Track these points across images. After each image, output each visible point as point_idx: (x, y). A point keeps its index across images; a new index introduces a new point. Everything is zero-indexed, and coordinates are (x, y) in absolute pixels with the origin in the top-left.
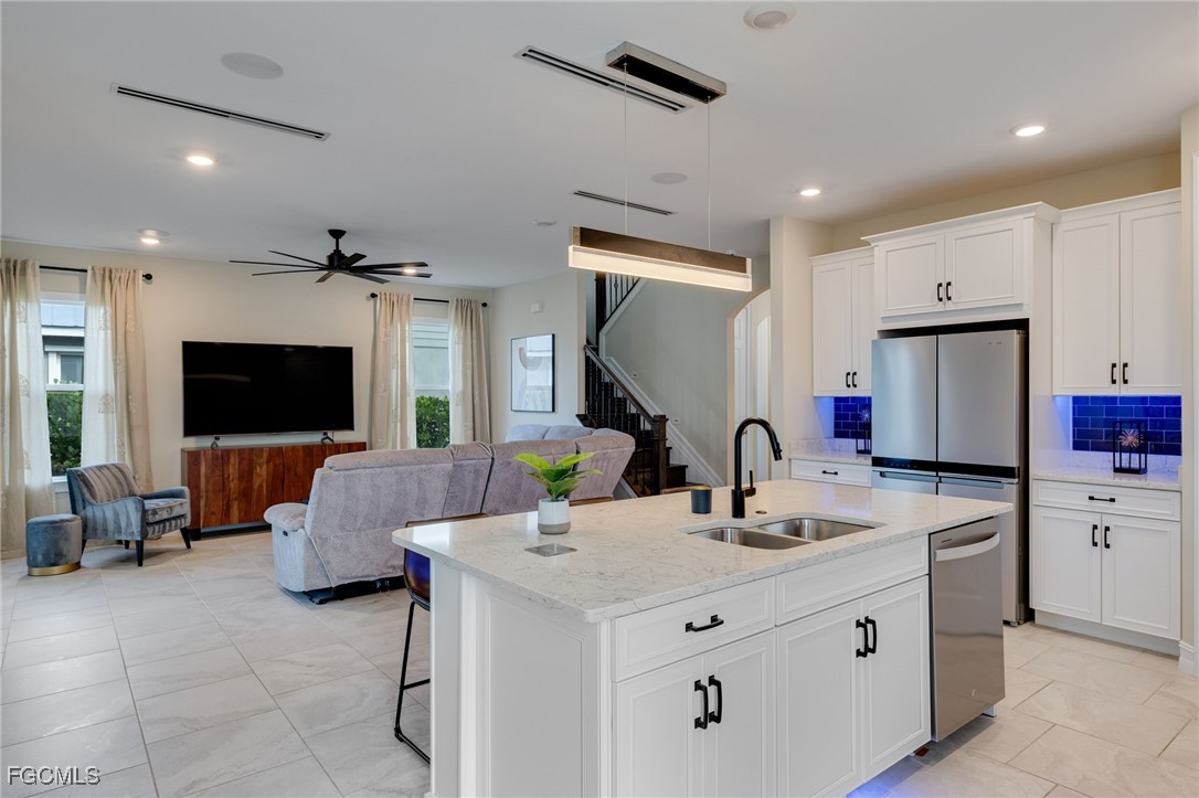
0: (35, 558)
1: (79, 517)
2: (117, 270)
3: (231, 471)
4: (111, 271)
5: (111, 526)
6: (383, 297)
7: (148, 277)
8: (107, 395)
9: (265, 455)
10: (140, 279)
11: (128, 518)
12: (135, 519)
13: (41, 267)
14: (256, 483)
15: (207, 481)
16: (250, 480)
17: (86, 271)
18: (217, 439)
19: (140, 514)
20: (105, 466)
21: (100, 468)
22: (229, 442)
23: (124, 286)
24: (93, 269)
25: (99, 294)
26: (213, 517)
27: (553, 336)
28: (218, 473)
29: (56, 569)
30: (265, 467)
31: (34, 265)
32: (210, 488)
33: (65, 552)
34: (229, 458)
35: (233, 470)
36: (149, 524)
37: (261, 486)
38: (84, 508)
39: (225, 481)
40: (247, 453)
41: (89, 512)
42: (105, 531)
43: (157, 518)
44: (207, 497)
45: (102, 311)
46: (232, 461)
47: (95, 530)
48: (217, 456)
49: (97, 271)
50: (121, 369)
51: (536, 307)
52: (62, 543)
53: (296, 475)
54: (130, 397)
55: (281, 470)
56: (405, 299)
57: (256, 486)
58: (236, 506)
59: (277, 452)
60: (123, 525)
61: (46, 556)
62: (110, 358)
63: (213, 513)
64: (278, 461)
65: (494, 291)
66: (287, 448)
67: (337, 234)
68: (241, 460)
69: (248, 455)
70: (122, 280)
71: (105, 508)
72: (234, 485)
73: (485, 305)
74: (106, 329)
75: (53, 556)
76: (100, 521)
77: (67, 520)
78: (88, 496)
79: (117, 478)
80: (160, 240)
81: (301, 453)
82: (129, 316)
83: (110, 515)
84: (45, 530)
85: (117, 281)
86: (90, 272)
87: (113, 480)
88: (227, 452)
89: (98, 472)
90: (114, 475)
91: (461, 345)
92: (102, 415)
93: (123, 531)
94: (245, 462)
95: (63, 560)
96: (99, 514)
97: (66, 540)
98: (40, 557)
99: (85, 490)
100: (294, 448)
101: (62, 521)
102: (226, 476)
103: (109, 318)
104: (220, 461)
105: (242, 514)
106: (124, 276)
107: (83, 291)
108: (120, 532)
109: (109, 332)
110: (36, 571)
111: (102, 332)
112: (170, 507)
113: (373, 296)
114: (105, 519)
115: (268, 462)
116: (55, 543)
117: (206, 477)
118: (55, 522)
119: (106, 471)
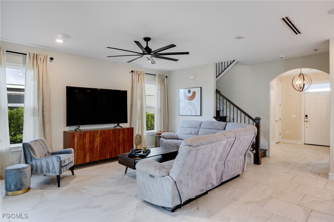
0: (10, 187)
1: (30, 166)
2: (39, 55)
3: (86, 140)
4: (37, 55)
5: (45, 169)
6: (136, 72)
7: (52, 59)
8: (34, 109)
9: (99, 133)
10: (49, 59)
11: (53, 165)
12: (57, 165)
13: (6, 51)
14: (96, 145)
15: (77, 145)
16: (93, 144)
17: (26, 54)
18: (79, 127)
19: (59, 163)
20: (37, 140)
21: (35, 141)
22: (83, 128)
23: (42, 62)
24: (29, 54)
25: (32, 65)
26: (80, 160)
27: (201, 88)
28: (81, 141)
29: (20, 192)
30: (99, 138)
31: (3, 50)
32: (79, 147)
33: (25, 183)
34: (86, 135)
35: (87, 140)
36: (62, 167)
37: (97, 146)
38: (31, 160)
39: (84, 144)
40: (92, 133)
41: (34, 162)
42: (42, 171)
43: (65, 164)
44: (77, 152)
45: (33, 72)
46: (87, 136)
47: (37, 171)
48: (81, 134)
49: (31, 55)
50: (41, 97)
51: (193, 77)
52: (23, 179)
53: (110, 141)
54: (44, 110)
55: (105, 139)
56: (143, 73)
57: (95, 146)
58: (88, 155)
59: (103, 132)
60: (51, 168)
61: (16, 186)
62: (36, 93)
63: (80, 158)
64: (104, 136)
65: (170, 72)
66: (107, 130)
67: (147, 39)
68: (90, 136)
69: (93, 133)
70: (41, 59)
71: (42, 160)
72: (87, 146)
73: (166, 77)
74: (34, 80)
75: (19, 186)
76: (39, 166)
77: (26, 168)
78: (33, 155)
79: (42, 145)
80: (64, 41)
81: (112, 133)
82: (44, 75)
83: (44, 164)
84: (16, 174)
85: (39, 59)
86: (28, 55)
87: (41, 147)
88: (85, 132)
89: (35, 143)
90: (41, 144)
91: (160, 91)
92: (32, 118)
93: (51, 171)
94: (92, 137)
95: (24, 187)
96: (39, 163)
97: (25, 177)
98: (13, 187)
99: (31, 152)
100: (109, 130)
101: (23, 168)
102: (84, 142)
103: (36, 75)
104: (82, 136)
105: (90, 158)
106: (42, 57)
107: (24, 63)
108: (49, 172)
109: (36, 81)
110: (10, 193)
111: (32, 81)
112: (69, 159)
113: (132, 71)
114: (42, 166)
115: (100, 136)
116: (20, 179)
117: (77, 143)
118: (20, 169)
119: (37, 142)
